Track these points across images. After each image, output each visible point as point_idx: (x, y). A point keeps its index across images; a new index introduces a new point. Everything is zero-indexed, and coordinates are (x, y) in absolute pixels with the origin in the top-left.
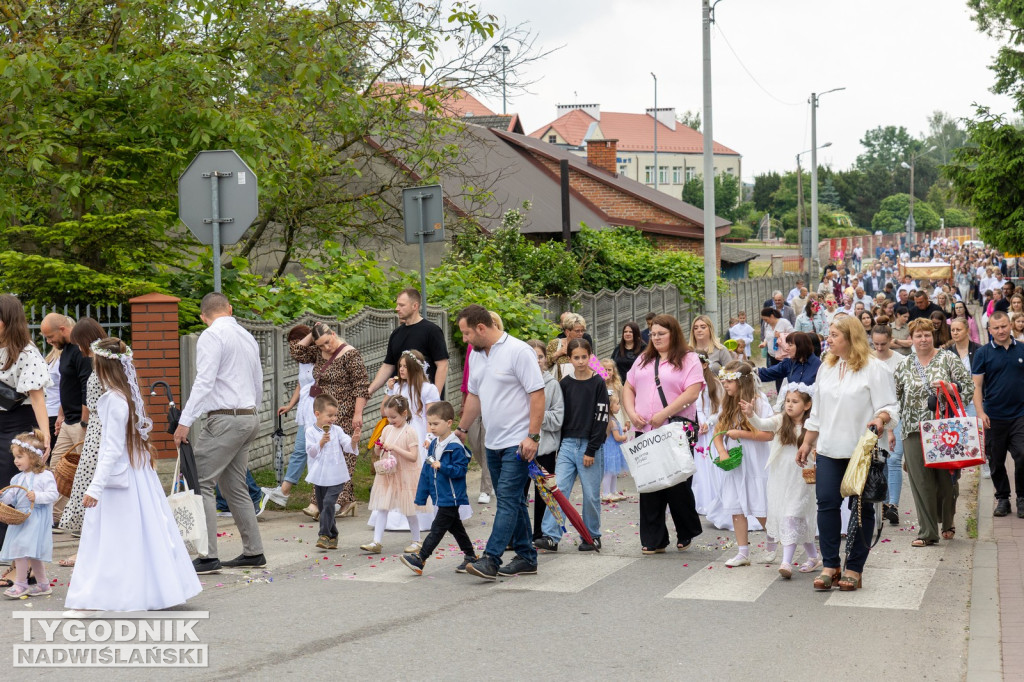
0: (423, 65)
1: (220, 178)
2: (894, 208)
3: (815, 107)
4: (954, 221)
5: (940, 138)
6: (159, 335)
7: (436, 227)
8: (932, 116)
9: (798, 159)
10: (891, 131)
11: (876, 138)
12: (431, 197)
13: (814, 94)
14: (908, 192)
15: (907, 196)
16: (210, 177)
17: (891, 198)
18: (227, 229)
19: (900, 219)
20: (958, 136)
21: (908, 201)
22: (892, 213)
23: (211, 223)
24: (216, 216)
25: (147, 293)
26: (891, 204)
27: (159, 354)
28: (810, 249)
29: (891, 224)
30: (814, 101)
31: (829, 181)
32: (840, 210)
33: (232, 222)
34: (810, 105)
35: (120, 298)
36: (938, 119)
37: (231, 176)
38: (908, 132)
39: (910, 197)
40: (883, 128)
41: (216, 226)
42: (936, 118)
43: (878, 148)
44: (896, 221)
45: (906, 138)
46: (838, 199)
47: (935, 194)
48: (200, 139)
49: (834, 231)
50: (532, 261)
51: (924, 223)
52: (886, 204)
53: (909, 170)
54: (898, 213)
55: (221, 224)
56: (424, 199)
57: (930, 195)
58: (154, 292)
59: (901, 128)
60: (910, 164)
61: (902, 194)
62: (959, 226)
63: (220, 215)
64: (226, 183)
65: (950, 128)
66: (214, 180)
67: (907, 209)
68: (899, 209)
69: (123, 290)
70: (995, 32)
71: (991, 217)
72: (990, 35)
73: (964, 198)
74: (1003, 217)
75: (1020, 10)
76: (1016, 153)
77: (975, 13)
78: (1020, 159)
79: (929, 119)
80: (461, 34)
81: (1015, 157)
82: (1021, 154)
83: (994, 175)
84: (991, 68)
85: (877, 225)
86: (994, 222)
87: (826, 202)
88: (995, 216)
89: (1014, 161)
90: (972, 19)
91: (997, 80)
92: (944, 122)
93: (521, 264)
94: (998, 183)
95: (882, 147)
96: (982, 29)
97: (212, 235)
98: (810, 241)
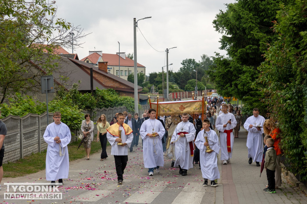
0: (48, 38)
2: (191, 83)
3: (167, 53)
4: (209, 88)
5: (205, 63)
7: (51, 88)
8: (202, 56)
9: (163, 68)
10: (190, 60)
11: (186, 62)
12: (50, 79)
13: (167, 49)
14: (195, 79)
15: (195, 80)
17: (190, 81)
19: (193, 87)
20: (210, 62)
21: (196, 82)
22: (191, 85)
26: (190, 82)
28: (166, 95)
29: (190, 88)
30: (167, 51)
31: (172, 75)
32: (175, 84)
36: (204, 57)
38: (195, 61)
39: (196, 80)
40: (188, 59)
42: (203, 57)
43: (186, 65)
44: (192, 87)
46: (175, 80)
47: (203, 79)
49: (173, 90)
50: (81, 99)
51: (200, 88)
52: (189, 82)
53: (196, 72)
54: (192, 85)
56: (47, 79)
57: (202, 80)
59: (193, 59)
60: (196, 71)
61: (193, 79)
65: (208, 59)
67: (195, 84)
68: (193, 84)
70: (221, 31)
71: (220, 86)
72: (219, 32)
73: (212, 80)
74: (224, 86)
75: (228, 25)
76: (228, 67)
77: (215, 25)
78: (229, 69)
79: (202, 57)
80: (59, 29)
81: (227, 68)
82: (229, 67)
83: (221, 74)
84: (220, 42)
85: (186, 89)
86: (221, 88)
87: (171, 82)
88: (221, 86)
89: (227, 70)
90: (214, 27)
91: (222, 45)
92: (206, 58)
93: (78, 100)
94: (222, 76)
95: (187, 65)
96: (217, 30)
98: (166, 93)
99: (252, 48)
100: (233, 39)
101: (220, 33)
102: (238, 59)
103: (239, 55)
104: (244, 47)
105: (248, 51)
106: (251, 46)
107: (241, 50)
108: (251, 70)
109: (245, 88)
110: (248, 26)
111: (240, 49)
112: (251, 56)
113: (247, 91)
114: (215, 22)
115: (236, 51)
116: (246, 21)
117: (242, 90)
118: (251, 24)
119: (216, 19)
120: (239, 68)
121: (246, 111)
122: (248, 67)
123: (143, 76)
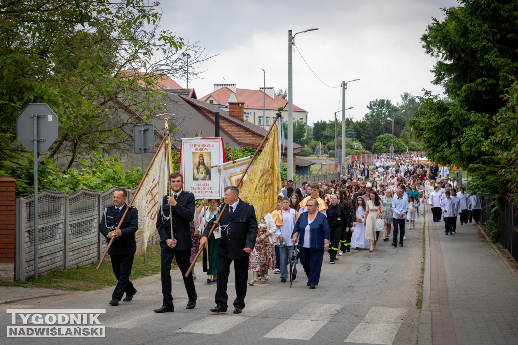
0: (145, 62)
1: (38, 117)
2: (384, 141)
3: (344, 88)
4: (413, 148)
5: (407, 106)
6: (5, 198)
7: (150, 145)
8: (403, 94)
9: (336, 115)
10: (382, 101)
11: (375, 105)
12: (148, 130)
13: (344, 82)
14: (390, 133)
15: (390, 135)
16: (33, 117)
17: (382, 136)
18: (42, 144)
19: (386, 146)
20: (416, 105)
21: (391, 137)
22: (383, 143)
23: (33, 141)
24: (36, 137)
26: (382, 138)
27: (4, 208)
28: (341, 160)
29: (382, 149)
30: (344, 85)
31: (351, 126)
32: (357, 141)
33: (44, 140)
34: (342, 88)
36: (406, 96)
37: (44, 117)
38: (391, 102)
39: (392, 135)
40: (378, 100)
41: (36, 142)
42: (405, 96)
43: (376, 110)
44: (385, 147)
45: (390, 105)
46: (355, 135)
47: (404, 134)
48: (29, 97)
49: (353, 152)
51: (398, 148)
52: (379, 138)
53: (391, 121)
54: (385, 143)
55: (38, 141)
56: (144, 131)
57: (401, 135)
58: (2, 176)
59: (388, 100)
60: (392, 119)
61: (387, 134)
62: (416, 150)
63: (38, 136)
64: (42, 120)
65: (412, 101)
66: (36, 119)
67: (390, 141)
68: (386, 141)
70: (434, 54)
71: (431, 146)
72: (432, 55)
73: (418, 136)
74: (437, 146)
75: (447, 43)
76: (444, 114)
77: (425, 44)
78: (446, 117)
79: (402, 96)
80: (165, 47)
81: (444, 116)
82: (447, 115)
83: (433, 125)
84: (432, 72)
85: (375, 149)
86: (433, 149)
87: (350, 137)
88: (433, 146)
89: (443, 119)
90: (423, 47)
91: (436, 78)
92: (409, 98)
94: (435, 130)
95: (378, 110)
96: (428, 52)
97: (34, 147)
98: (341, 156)
99: (486, 83)
100: (454, 67)
101: (433, 57)
102: (462, 101)
103: (463, 95)
104: (472, 81)
105: (479, 88)
106: (485, 79)
107: (468, 87)
108: (484, 119)
109: (473, 150)
110: (480, 46)
111: (467, 85)
112: (485, 97)
113: (476, 155)
114: (425, 38)
115: (460, 88)
116: (477, 38)
117: (468, 153)
118: (485, 42)
119: (427, 33)
120: (463, 116)
121: (475, 188)
122: (480, 115)
123: (303, 126)
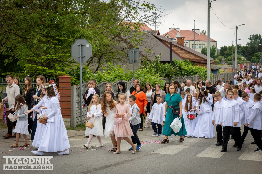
0: (135, 17)
1: (82, 46)
3: (237, 29)
6: (66, 86)
7: (137, 59)
9: (232, 43)
10: (257, 36)
11: (253, 37)
12: (136, 51)
13: (236, 26)
17: (256, 53)
18: (84, 59)
19: (259, 59)
23: (79, 57)
24: (81, 56)
25: (63, 75)
26: (256, 55)
27: (66, 91)
28: (235, 66)
29: (256, 60)
30: (237, 28)
31: (240, 49)
32: (243, 56)
33: (85, 57)
34: (236, 29)
35: (56, 76)
37: (85, 45)
40: (255, 35)
41: (81, 58)
43: (253, 40)
45: (261, 38)
46: (242, 53)
48: (77, 36)
49: (241, 62)
50: (162, 68)
53: (261, 46)
55: (82, 58)
56: (134, 52)
58: (64, 75)
59: (259, 35)
61: (259, 52)
63: (82, 55)
64: (84, 47)
66: (80, 46)
67: (261, 56)
68: (258, 56)
69: (57, 74)
80: (145, 9)
85: (253, 61)
87: (239, 54)
93: (159, 69)
97: (80, 61)
98: (235, 64)
123: (215, 49)
